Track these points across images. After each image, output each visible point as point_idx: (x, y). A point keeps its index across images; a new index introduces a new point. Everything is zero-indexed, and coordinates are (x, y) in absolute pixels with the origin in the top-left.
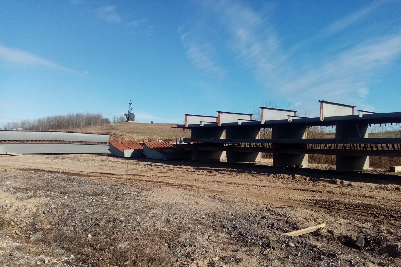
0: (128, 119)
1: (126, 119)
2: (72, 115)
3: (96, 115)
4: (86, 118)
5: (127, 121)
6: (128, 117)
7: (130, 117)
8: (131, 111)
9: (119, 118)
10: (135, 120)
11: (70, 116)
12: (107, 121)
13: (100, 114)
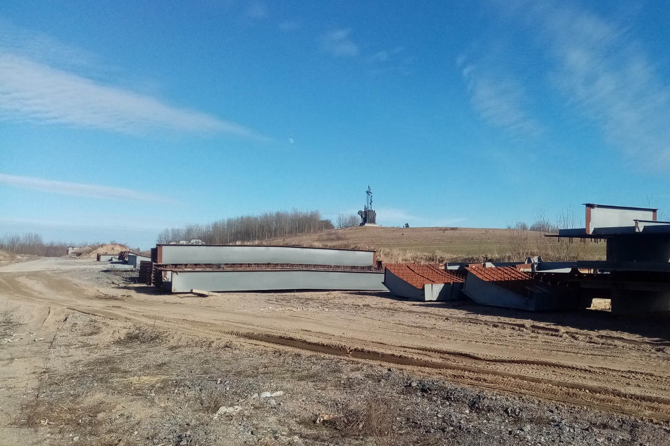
0: (365, 221)
1: (360, 220)
2: (268, 214)
3: (309, 214)
4: (293, 220)
5: (362, 224)
6: (364, 216)
7: (367, 216)
8: (369, 206)
9: (348, 219)
10: (376, 222)
11: (266, 216)
12: (327, 225)
13: (317, 212)
